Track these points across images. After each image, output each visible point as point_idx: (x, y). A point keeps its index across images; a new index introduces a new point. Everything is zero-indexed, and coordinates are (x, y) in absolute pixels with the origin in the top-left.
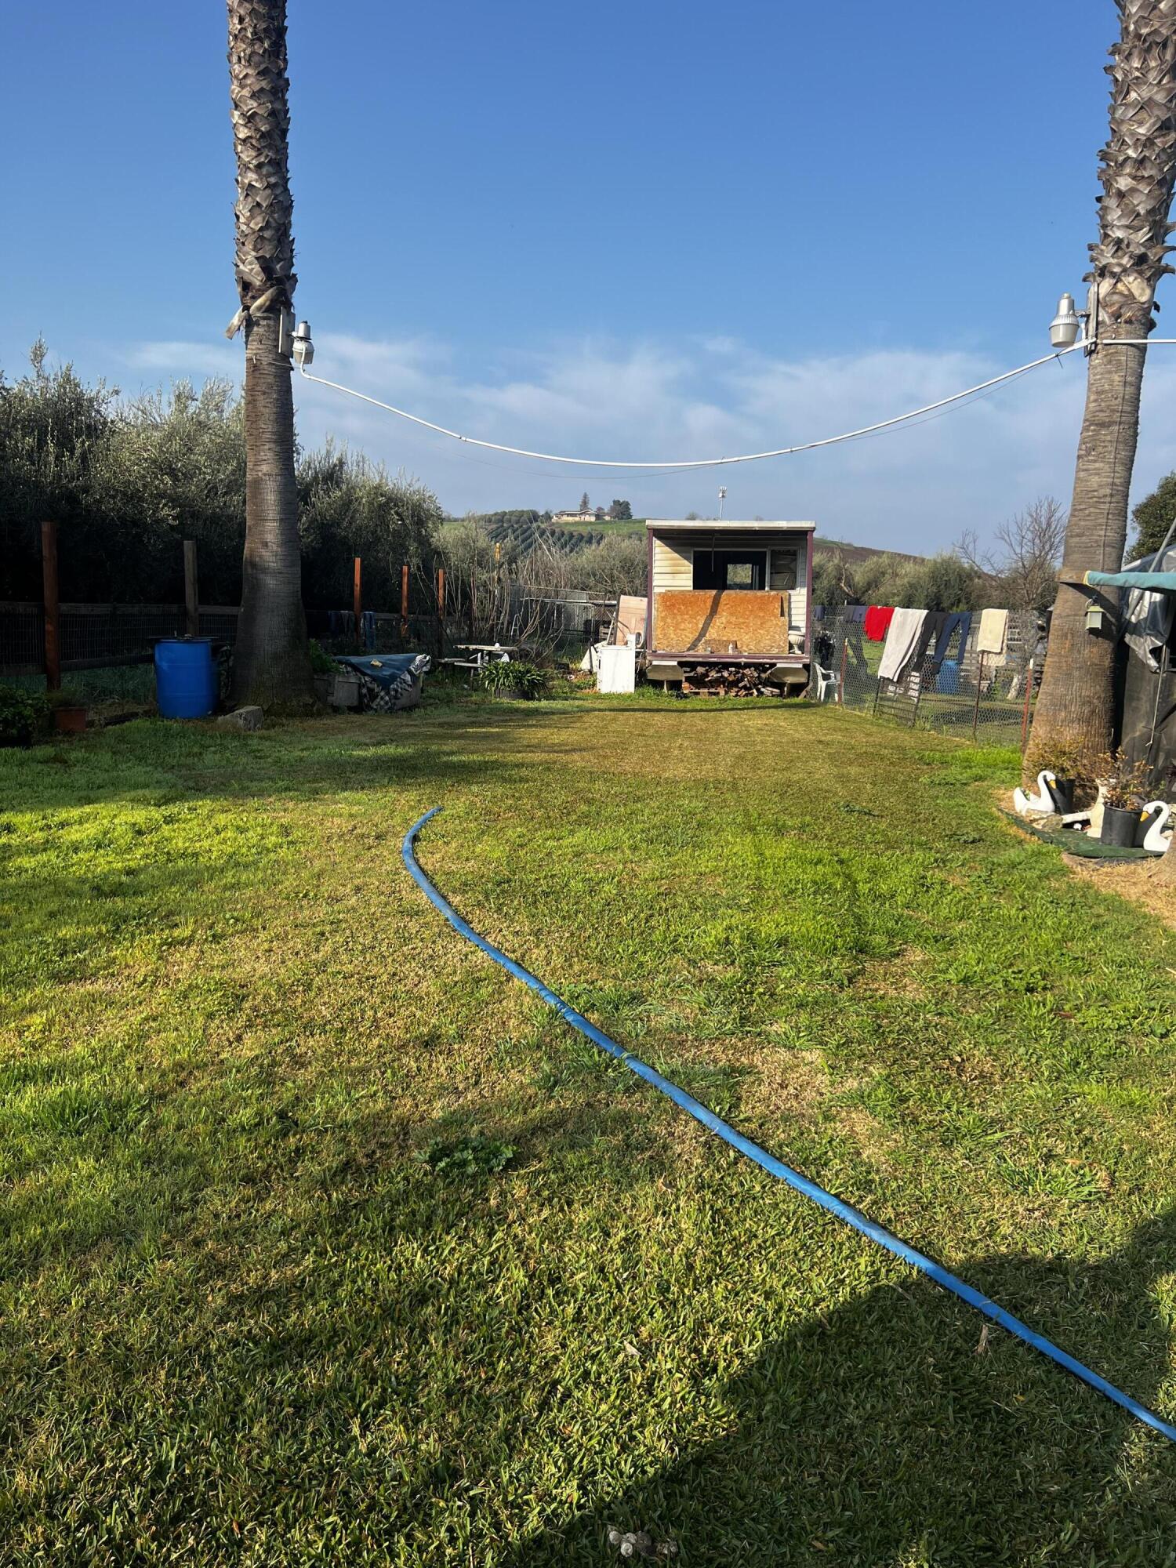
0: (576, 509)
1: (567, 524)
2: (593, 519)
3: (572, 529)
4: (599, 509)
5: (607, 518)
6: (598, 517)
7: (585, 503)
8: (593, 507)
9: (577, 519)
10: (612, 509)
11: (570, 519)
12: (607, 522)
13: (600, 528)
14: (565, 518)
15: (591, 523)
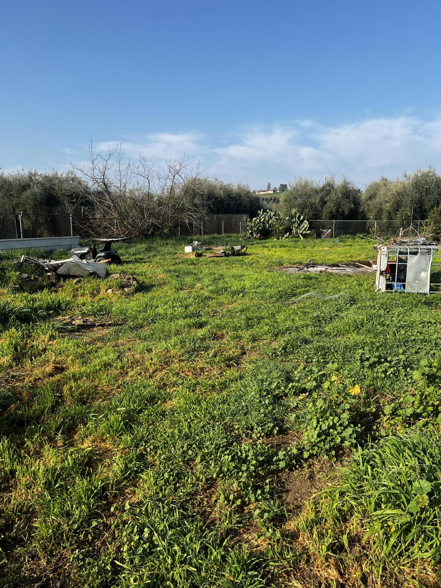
0: (266, 189)
1: (262, 195)
2: (272, 192)
3: (263, 197)
4: (275, 188)
5: (278, 191)
6: (274, 191)
7: (269, 186)
8: (272, 188)
9: (266, 193)
10: (280, 188)
11: (263, 193)
12: (278, 193)
13: (275, 195)
14: (261, 193)
15: (271, 194)
